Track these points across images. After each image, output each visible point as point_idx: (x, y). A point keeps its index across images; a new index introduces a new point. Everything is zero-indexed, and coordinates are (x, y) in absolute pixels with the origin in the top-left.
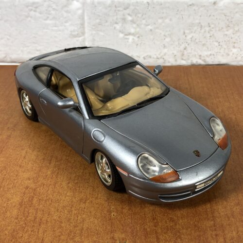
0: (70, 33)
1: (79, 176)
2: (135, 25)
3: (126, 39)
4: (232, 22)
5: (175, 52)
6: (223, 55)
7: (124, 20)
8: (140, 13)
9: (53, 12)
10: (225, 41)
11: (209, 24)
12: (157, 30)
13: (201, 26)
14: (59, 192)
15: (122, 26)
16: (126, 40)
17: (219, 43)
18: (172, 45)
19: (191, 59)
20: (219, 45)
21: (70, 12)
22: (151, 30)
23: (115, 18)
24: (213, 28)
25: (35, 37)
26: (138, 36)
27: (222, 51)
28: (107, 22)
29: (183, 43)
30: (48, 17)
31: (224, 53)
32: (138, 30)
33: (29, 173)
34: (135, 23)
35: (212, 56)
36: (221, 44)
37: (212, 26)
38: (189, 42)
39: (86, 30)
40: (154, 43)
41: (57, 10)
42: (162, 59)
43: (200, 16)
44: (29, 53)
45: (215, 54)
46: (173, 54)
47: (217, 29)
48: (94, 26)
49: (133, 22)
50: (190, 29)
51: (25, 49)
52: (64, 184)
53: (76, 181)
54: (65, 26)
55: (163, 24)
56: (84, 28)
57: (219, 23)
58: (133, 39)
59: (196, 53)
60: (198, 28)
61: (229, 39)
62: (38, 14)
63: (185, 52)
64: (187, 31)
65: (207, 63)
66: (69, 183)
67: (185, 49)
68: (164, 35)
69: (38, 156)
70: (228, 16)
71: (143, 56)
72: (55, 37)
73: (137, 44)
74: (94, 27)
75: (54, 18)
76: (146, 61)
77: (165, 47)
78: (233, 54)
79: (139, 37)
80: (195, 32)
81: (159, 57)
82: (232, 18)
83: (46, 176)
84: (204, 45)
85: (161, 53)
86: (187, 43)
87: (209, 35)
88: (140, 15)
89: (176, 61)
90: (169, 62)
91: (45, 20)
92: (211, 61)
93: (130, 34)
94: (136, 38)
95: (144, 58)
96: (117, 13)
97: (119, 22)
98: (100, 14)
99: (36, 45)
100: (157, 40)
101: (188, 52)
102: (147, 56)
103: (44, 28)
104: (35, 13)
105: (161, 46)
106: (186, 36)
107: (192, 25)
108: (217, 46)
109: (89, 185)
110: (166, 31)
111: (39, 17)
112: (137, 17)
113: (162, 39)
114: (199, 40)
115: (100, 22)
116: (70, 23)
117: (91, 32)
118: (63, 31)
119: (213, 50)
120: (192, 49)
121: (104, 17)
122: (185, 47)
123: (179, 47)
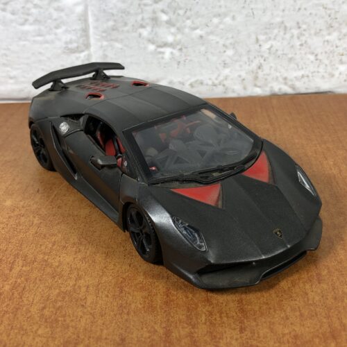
0: (64, 46)
1: (65, 293)
2: (173, 30)
3: (160, 53)
4: (336, 18)
5: (243, 74)
6: (323, 77)
7: (155, 20)
8: (180, 9)
9: (34, 11)
10: (326, 52)
11: (298, 23)
12: (211, 37)
13: (285, 28)
14: (21, 328)
15: (152, 31)
16: (160, 56)
17: (316, 55)
18: (236, 61)
19: (270, 85)
20: (317, 60)
21: (62, 10)
22: (201, 37)
23: (139, 18)
24: (305, 30)
25: (6, 55)
26: (179, 47)
27: (321, 70)
28: (126, 24)
29: (255, 57)
30: (26, 20)
31: (326, 72)
32: (179, 37)
34: (173, 25)
35: (305, 79)
36: (319, 57)
37: (304, 27)
38: (266, 55)
39: (92, 41)
40: (208, 59)
41: (41, 8)
42: (222, 86)
43: (283, 10)
45: (310, 75)
46: (240, 76)
47: (313, 32)
48: (104, 32)
49: (170, 23)
50: (266, 33)
52: (34, 310)
53: (59, 304)
54: (56, 34)
55: (222, 26)
56: (87, 36)
57: (315, 22)
58: (172, 53)
59: (278, 74)
60: (279, 31)
61: (332, 49)
62: (9, 16)
63: (261, 74)
64: (262, 38)
65: (298, 91)
66: (44, 308)
67: (259, 68)
68: (224, 45)
70: (330, 9)
71: (189, 83)
72: (40, 53)
73: (179, 62)
74: (104, 35)
75: (37, 21)
76: (194, 90)
77: (225, 65)
78: (340, 74)
79: (181, 49)
80: (275, 39)
81: (216, 82)
82: (336, 12)
84: (291, 60)
85: (219, 75)
86: (262, 57)
88: (181, 12)
89: (245, 88)
90: (233, 91)
91: (23, 24)
92: (303, 87)
93: (165, 45)
94: (176, 52)
95: (191, 85)
96: (142, 9)
97: (147, 24)
98: (115, 11)
99: (8, 69)
100: (212, 53)
101: (265, 72)
102: (196, 81)
103: (20, 39)
104: (4, 13)
105: (220, 64)
106: (260, 46)
107: (270, 26)
108: (312, 62)
109: (85, 311)
110: (227, 38)
111: (12, 21)
112: (176, 14)
113: (220, 52)
114: (282, 52)
115: (114, 25)
116: (64, 28)
117: (99, 44)
118: (52, 42)
119: (306, 68)
120: (271, 67)
121: (122, 17)
122: (259, 64)
123: (249, 65)
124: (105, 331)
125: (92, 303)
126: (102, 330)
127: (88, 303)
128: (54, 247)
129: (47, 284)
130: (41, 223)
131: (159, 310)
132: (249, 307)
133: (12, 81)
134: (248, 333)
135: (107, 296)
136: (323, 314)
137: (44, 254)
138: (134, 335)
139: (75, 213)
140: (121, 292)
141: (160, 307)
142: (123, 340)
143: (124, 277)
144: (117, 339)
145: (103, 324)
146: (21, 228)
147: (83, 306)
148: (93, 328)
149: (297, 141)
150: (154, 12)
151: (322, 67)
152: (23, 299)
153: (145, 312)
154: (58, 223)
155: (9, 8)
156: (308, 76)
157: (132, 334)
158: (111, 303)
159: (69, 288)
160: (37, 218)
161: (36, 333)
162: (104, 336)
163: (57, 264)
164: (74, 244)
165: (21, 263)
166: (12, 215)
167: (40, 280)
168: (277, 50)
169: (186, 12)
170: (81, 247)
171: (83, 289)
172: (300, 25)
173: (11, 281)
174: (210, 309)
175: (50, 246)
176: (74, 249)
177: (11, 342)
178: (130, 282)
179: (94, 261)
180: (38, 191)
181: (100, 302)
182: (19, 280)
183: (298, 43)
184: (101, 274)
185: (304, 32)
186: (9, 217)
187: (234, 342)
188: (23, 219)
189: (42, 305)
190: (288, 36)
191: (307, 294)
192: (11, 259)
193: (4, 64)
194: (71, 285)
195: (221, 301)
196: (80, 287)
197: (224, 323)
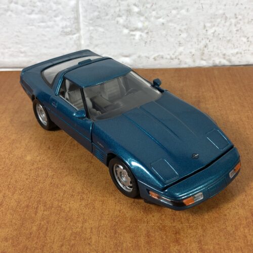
0: (61, 30)
1: (76, 233)
2: (142, 18)
3: (132, 35)
5: (193, 51)
6: (252, 54)
7: (129, 12)
8: (148, 3)
9: (39, 4)
11: (235, 15)
12: (170, 24)
13: (226, 18)
15: (127, 19)
16: (132, 37)
17: (248, 38)
18: (189, 42)
19: (213, 59)
20: (248, 41)
21: (60, 4)
22: (163, 24)
23: (117, 9)
24: (240, 20)
25: (18, 36)
26: (146, 31)
27: (251, 48)
28: (107, 14)
29: (202, 39)
30: (33, 11)
32: (146, 24)
33: (7, 230)
34: (143, 15)
35: (239, 55)
36: (250, 39)
37: (240, 17)
38: (211, 37)
39: (82, 26)
40: (167, 40)
42: (177, 60)
43: (225, 5)
44: (11, 55)
45: (243, 52)
46: (191, 53)
47: (246, 21)
48: (91, 20)
49: (140, 14)
50: (211, 22)
51: (6, 50)
52: (55, 247)
53: (73, 242)
54: (55, 21)
55: (178, 16)
56: (78, 23)
57: (248, 14)
58: (141, 35)
59: (219, 51)
60: (221, 20)
62: (20, 8)
63: (206, 51)
64: (208, 25)
65: (233, 64)
66: (62, 246)
67: (205, 47)
68: (180, 30)
69: (19, 203)
71: (153, 57)
72: (43, 35)
73: (146, 42)
74: (91, 22)
75: (41, 12)
76: (157, 62)
77: (180, 44)
80: (218, 26)
81: (173, 57)
83: (31, 234)
84: (229, 41)
85: (175, 52)
86: (208, 39)
87: (236, 29)
88: (149, 6)
89: (194, 61)
90: (186, 63)
91: (30, 14)
93: (136, 29)
94: (144, 35)
95: (155, 59)
96: (119, 3)
97: (123, 14)
98: (99, 5)
99: (20, 46)
100: (171, 36)
101: (209, 50)
102: (158, 56)
103: (28, 24)
104: (16, 5)
105: (176, 43)
106: (207, 31)
107: (214, 16)
108: (245, 43)
109: (91, 248)
110: (182, 25)
111: (22, 11)
112: (145, 7)
113: (177, 35)
114: (223, 36)
115: (99, 15)
116: (61, 17)
117: (87, 28)
118: (52, 27)
119: (240, 47)
120: (214, 46)
121: (104, 9)
122: (205, 44)
123: (198, 44)
128: (65, 196)
129: (63, 226)
131: (143, 249)
132: (206, 247)
133: (22, 55)
135: (106, 237)
137: (58, 201)
139: (78, 167)
141: (144, 246)
143: (116, 221)
146: (40, 179)
147: (89, 244)
149: (234, 107)
150: (128, 6)
152: (47, 238)
153: (133, 250)
156: (241, 53)
158: (109, 242)
159: (78, 230)
160: (51, 171)
163: (68, 210)
166: (32, 168)
167: (57, 223)
168: (219, 34)
171: (89, 231)
172: (237, 16)
173: (37, 223)
174: (179, 249)
175: (62, 194)
178: (121, 225)
179: (94, 208)
180: (49, 148)
181: (101, 241)
182: (42, 223)
183: (234, 29)
184: (100, 218)
189: (61, 243)
190: (228, 24)
191: (246, 237)
192: (35, 205)
193: (17, 43)
194: (80, 227)
195: (186, 242)
196: (86, 228)
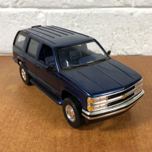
124: (49, 134)
125: (44, 125)
126: (48, 134)
127: (43, 125)
130: (26, 98)
134: (101, 136)
136: (130, 131)
138: (60, 136)
140: (55, 121)
142: (55, 137)
144: (53, 137)
145: (48, 132)
148: (45, 133)
151: (138, 45)
154: (32, 98)
155: (16, 19)
157: (59, 135)
161: (23, 134)
162: (48, 136)
164: (38, 105)
165: (18, 111)
169: (85, 22)
170: (41, 106)
176: (38, 107)
177: (14, 136)
185: (130, 31)
186: (14, 96)
187: (96, 139)
188: (19, 96)
197: (93, 133)
